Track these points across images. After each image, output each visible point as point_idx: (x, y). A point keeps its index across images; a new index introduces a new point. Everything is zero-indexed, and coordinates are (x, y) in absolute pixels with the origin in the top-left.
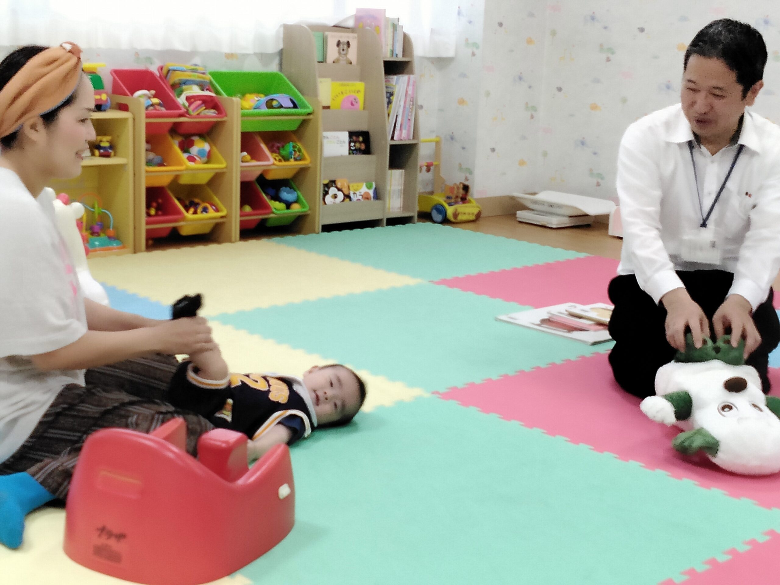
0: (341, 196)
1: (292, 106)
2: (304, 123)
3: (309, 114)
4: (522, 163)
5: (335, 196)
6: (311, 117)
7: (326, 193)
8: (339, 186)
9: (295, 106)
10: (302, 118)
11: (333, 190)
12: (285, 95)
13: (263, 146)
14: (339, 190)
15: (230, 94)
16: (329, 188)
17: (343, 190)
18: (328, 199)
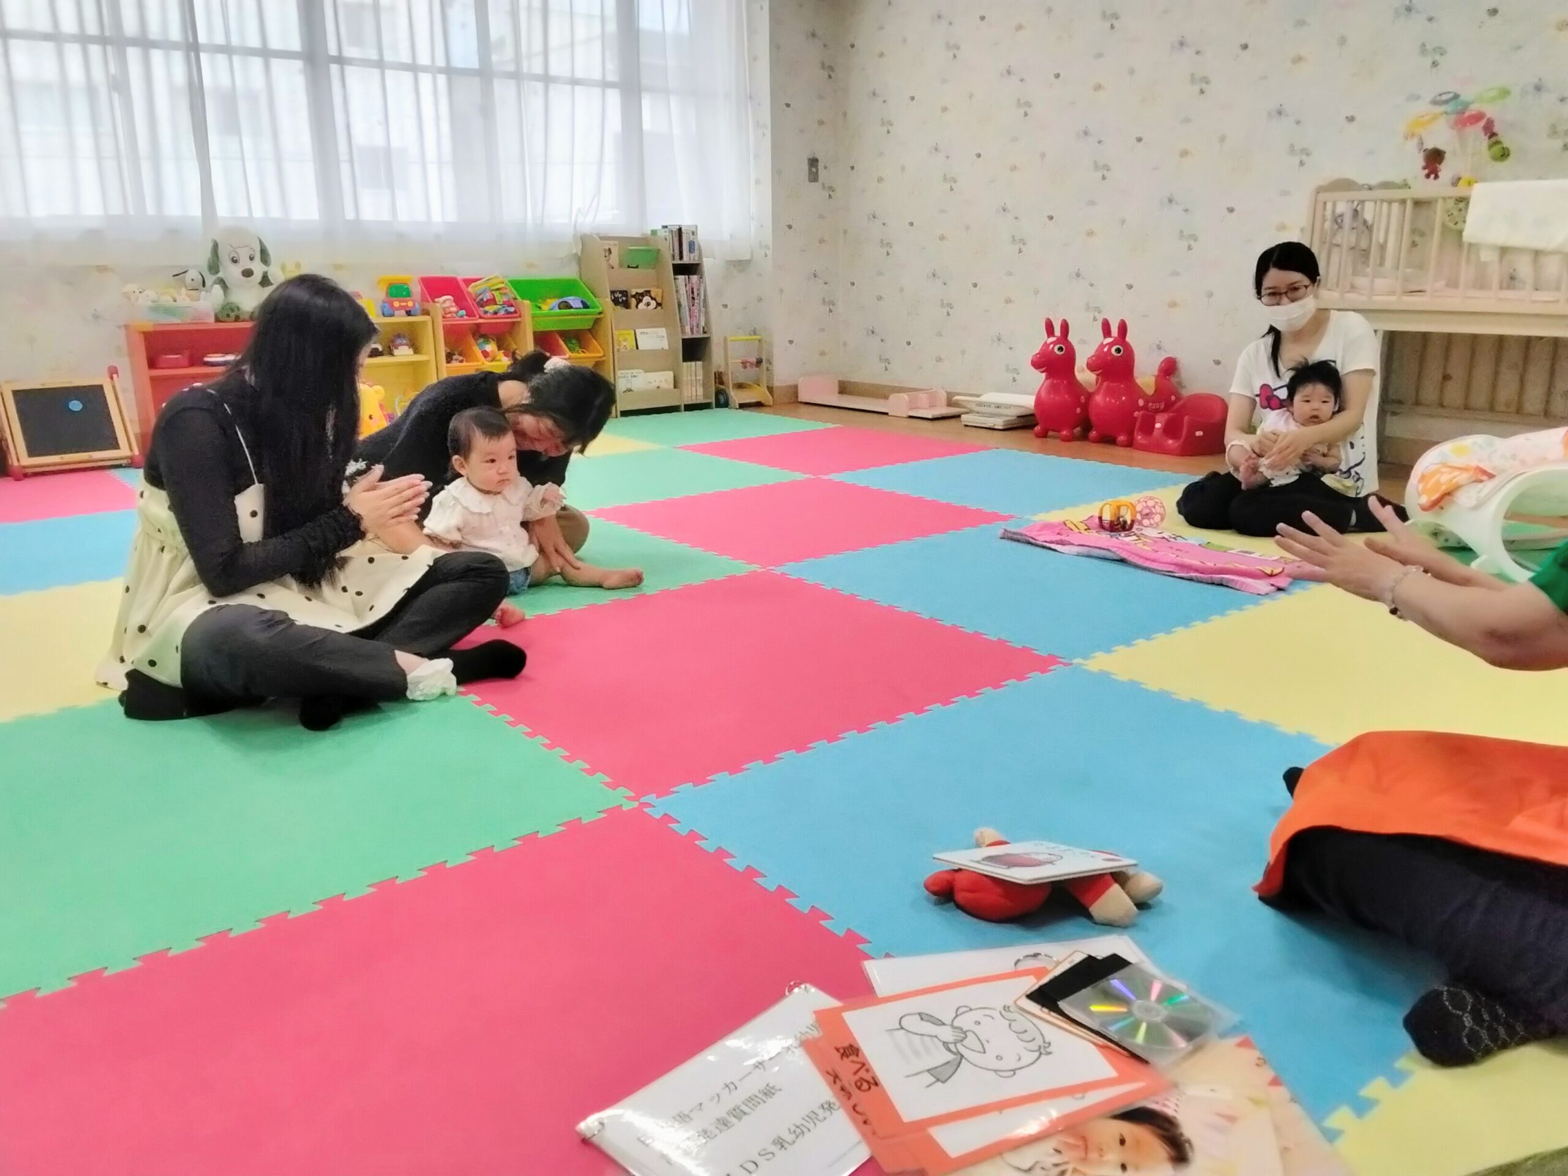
0: (653, 304)
1: (581, 306)
2: (597, 322)
3: (600, 313)
4: (823, 354)
5: (648, 304)
6: (602, 316)
7: (639, 301)
8: (653, 296)
9: (585, 306)
10: (595, 317)
11: (646, 299)
12: (576, 298)
13: (562, 342)
14: (653, 299)
15: (523, 299)
16: (643, 296)
17: (657, 299)
18: (641, 306)
